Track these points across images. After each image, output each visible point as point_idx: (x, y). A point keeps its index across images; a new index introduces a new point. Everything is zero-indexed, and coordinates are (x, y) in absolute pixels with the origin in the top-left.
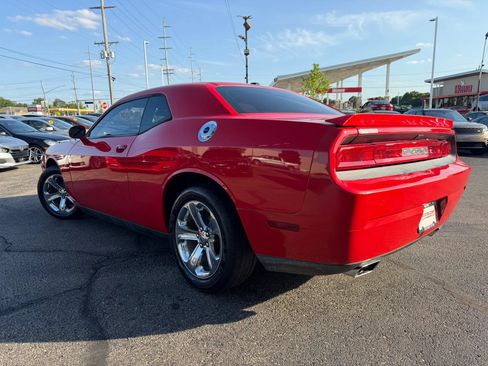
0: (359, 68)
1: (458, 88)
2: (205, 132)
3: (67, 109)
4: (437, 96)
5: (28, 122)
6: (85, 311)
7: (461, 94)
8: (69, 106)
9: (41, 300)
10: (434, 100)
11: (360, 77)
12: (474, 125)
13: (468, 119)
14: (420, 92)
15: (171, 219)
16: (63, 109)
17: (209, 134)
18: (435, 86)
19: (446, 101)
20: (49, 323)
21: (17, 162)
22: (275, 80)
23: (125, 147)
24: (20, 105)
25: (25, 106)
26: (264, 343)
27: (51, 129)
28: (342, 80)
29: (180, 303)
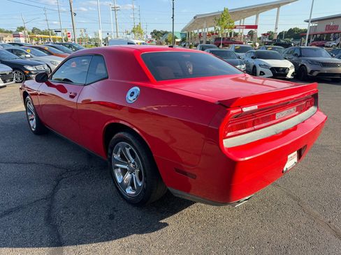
0: (257, 10)
1: (328, 27)
2: (131, 96)
3: (42, 36)
4: (312, 32)
5: (12, 51)
6: (49, 219)
7: (330, 31)
8: (43, 33)
9: (18, 209)
10: (309, 35)
11: (257, 17)
12: (336, 60)
13: (332, 56)
14: (300, 28)
15: (109, 151)
16: (39, 36)
17: (134, 97)
18: (311, 25)
19: (318, 36)
20: (23, 229)
21: (5, 82)
22: (195, 18)
23: (76, 94)
24: (7, 32)
25: (11, 32)
26: (170, 251)
27: (29, 56)
28: (244, 19)
29: (115, 213)
